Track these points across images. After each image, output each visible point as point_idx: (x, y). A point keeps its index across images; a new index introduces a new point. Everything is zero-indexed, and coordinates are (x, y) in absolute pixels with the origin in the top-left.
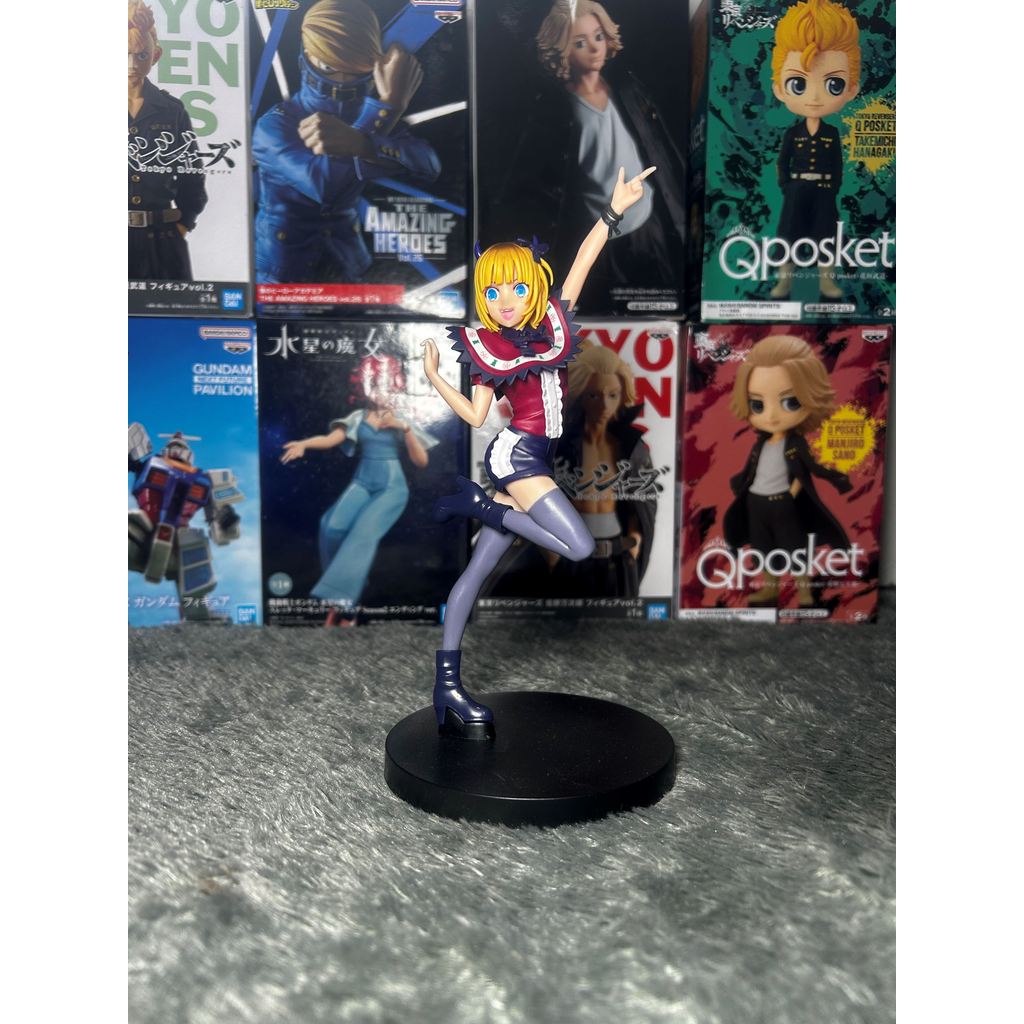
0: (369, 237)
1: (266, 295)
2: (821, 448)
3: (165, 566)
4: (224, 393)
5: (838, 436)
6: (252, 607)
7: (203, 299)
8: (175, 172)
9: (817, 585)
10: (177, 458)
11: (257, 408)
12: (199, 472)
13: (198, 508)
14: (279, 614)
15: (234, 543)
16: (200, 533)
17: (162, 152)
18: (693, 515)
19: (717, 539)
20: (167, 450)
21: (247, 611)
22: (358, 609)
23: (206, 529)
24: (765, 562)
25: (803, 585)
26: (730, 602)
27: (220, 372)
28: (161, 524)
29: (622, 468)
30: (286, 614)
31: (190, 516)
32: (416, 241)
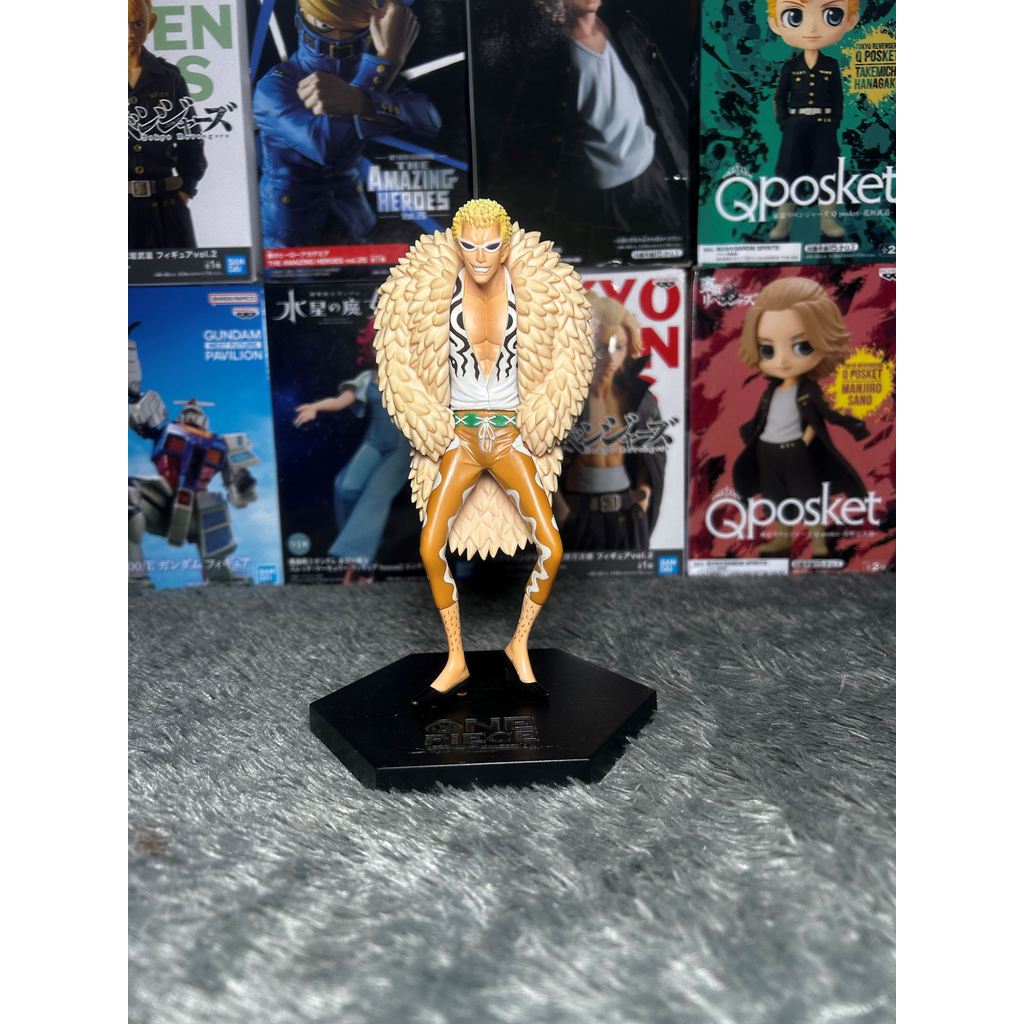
0: (372, 197)
1: (273, 259)
2: (835, 393)
3: (187, 529)
4: (235, 359)
5: (854, 380)
6: (272, 567)
7: (207, 266)
8: (174, 139)
9: (832, 534)
10: (192, 424)
11: (268, 372)
12: (214, 437)
13: (215, 473)
14: (300, 573)
15: (251, 506)
16: (217, 497)
17: (163, 120)
18: (701, 464)
19: (727, 489)
20: (183, 416)
21: (267, 571)
22: (375, 566)
23: (224, 492)
24: (777, 512)
25: (817, 534)
26: (740, 553)
27: (230, 337)
28: (180, 489)
29: (630, 420)
30: (306, 573)
31: (207, 480)
32: (419, 199)
